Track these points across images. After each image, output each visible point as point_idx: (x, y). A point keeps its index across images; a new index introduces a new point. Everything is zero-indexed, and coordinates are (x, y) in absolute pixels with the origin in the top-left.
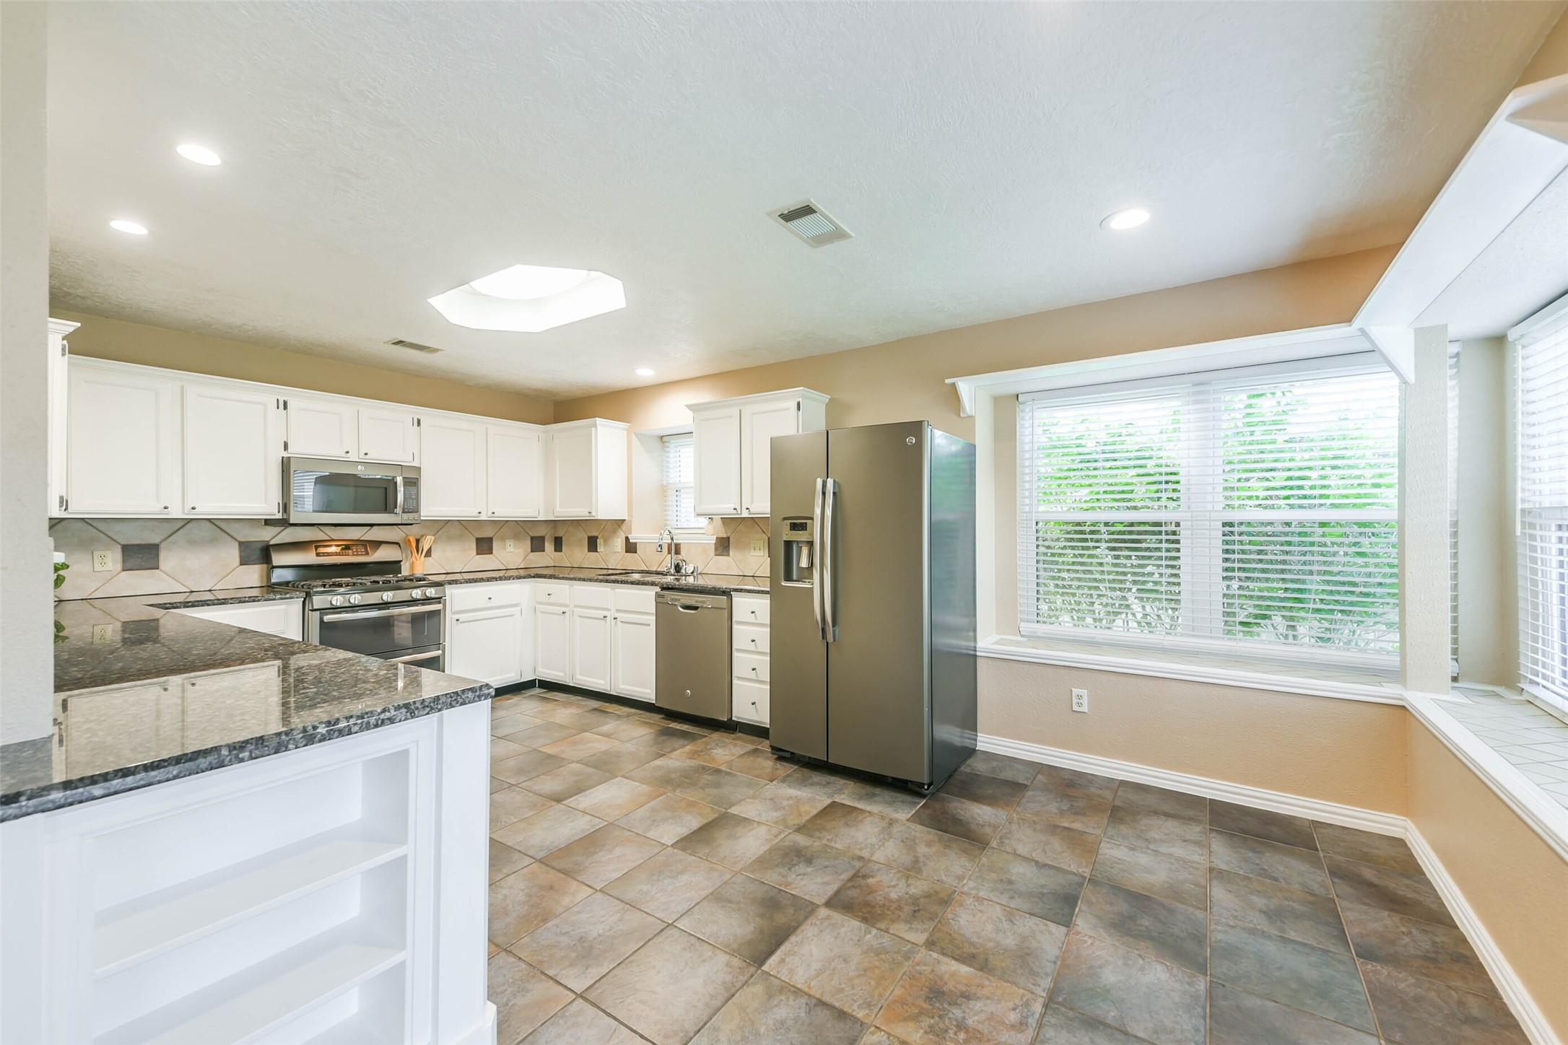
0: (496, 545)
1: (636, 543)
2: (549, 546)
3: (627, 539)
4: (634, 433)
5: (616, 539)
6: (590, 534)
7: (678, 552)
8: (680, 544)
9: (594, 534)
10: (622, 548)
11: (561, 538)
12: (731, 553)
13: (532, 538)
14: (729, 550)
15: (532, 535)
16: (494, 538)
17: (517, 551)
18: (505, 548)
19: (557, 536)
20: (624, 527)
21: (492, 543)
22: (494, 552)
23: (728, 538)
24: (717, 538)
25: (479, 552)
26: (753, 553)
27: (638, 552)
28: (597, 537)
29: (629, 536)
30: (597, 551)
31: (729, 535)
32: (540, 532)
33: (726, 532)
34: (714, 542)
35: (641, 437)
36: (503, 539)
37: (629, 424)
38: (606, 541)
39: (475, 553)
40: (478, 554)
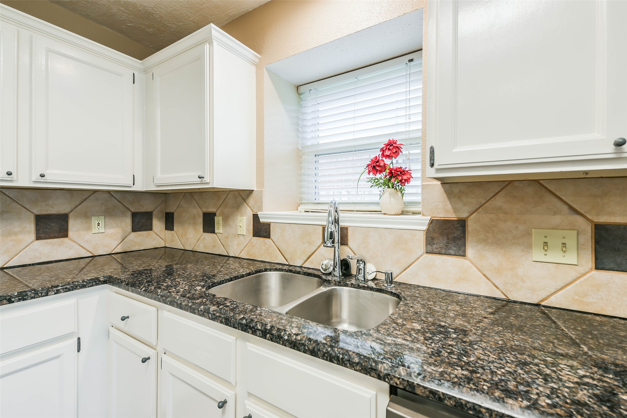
0: (73, 225)
1: (268, 225)
2: (158, 225)
3: (256, 217)
4: (267, 70)
5: (239, 218)
6: (205, 210)
7: (344, 241)
8: (346, 229)
9: (212, 210)
10: (248, 230)
11: (173, 214)
12: (470, 251)
13: (134, 215)
14: (465, 245)
15: (133, 210)
16: (71, 216)
17: (110, 231)
18: (89, 228)
19: (168, 211)
20: (251, 201)
21: (67, 222)
22: (70, 234)
23: (462, 223)
24: (432, 222)
25: (43, 235)
26: (538, 255)
27: (271, 236)
28: (214, 214)
29: (258, 213)
30: (213, 232)
31: (464, 215)
32: (146, 206)
33: (455, 210)
34: (425, 228)
35: (274, 76)
36: (87, 216)
37: (259, 56)
38: (226, 219)
39: (33, 236)
40: (38, 238)
